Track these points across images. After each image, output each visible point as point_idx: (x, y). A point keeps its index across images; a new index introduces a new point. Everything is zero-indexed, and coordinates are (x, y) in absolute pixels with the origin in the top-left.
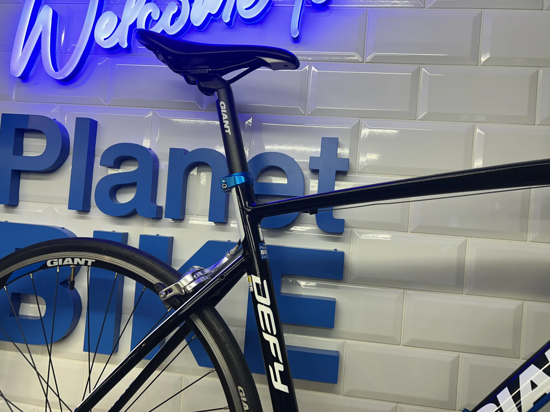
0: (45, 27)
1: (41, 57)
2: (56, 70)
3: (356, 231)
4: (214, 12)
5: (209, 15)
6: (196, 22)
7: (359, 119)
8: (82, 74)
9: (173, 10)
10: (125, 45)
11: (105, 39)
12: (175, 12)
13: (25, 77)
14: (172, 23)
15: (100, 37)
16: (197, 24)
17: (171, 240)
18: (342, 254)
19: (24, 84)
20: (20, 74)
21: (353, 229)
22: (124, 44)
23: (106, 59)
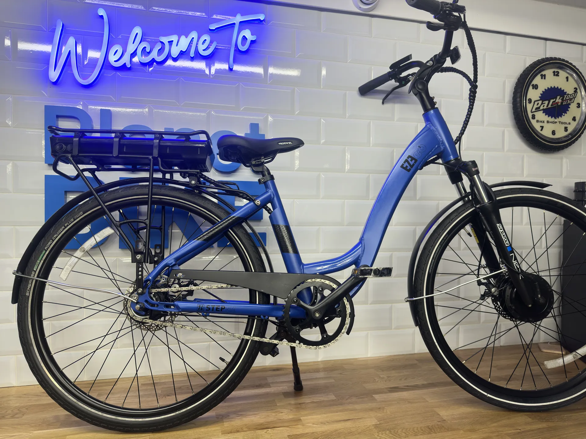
1: (70, 71)
4: (184, 50)
5: (181, 51)
6: (174, 55)
7: (267, 113)
11: (115, 61)
12: (160, 48)
14: (159, 54)
19: (54, 86)
20: (54, 80)
22: (129, 65)
23: (114, 72)
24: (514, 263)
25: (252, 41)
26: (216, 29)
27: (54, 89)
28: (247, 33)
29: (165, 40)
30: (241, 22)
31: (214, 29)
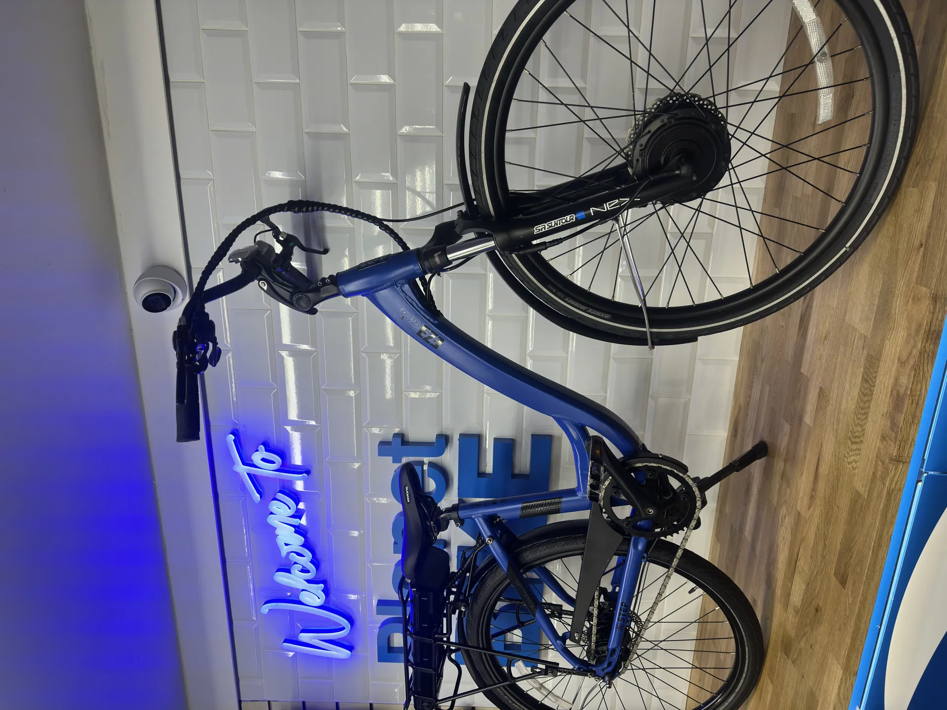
0: (315, 638)
1: (338, 639)
2: (343, 628)
3: (444, 426)
4: (293, 529)
5: (295, 532)
6: (302, 541)
8: (346, 612)
9: (294, 557)
10: (322, 586)
11: (319, 598)
13: (350, 648)
14: (303, 556)
15: (319, 602)
16: (303, 539)
17: (460, 548)
18: (461, 435)
19: (355, 648)
20: (349, 652)
21: (443, 428)
22: (320, 587)
23: (332, 597)
24: (609, 209)
25: (267, 450)
26: (259, 492)
27: (359, 649)
28: (257, 458)
29: (284, 550)
30: (244, 464)
31: (259, 496)
